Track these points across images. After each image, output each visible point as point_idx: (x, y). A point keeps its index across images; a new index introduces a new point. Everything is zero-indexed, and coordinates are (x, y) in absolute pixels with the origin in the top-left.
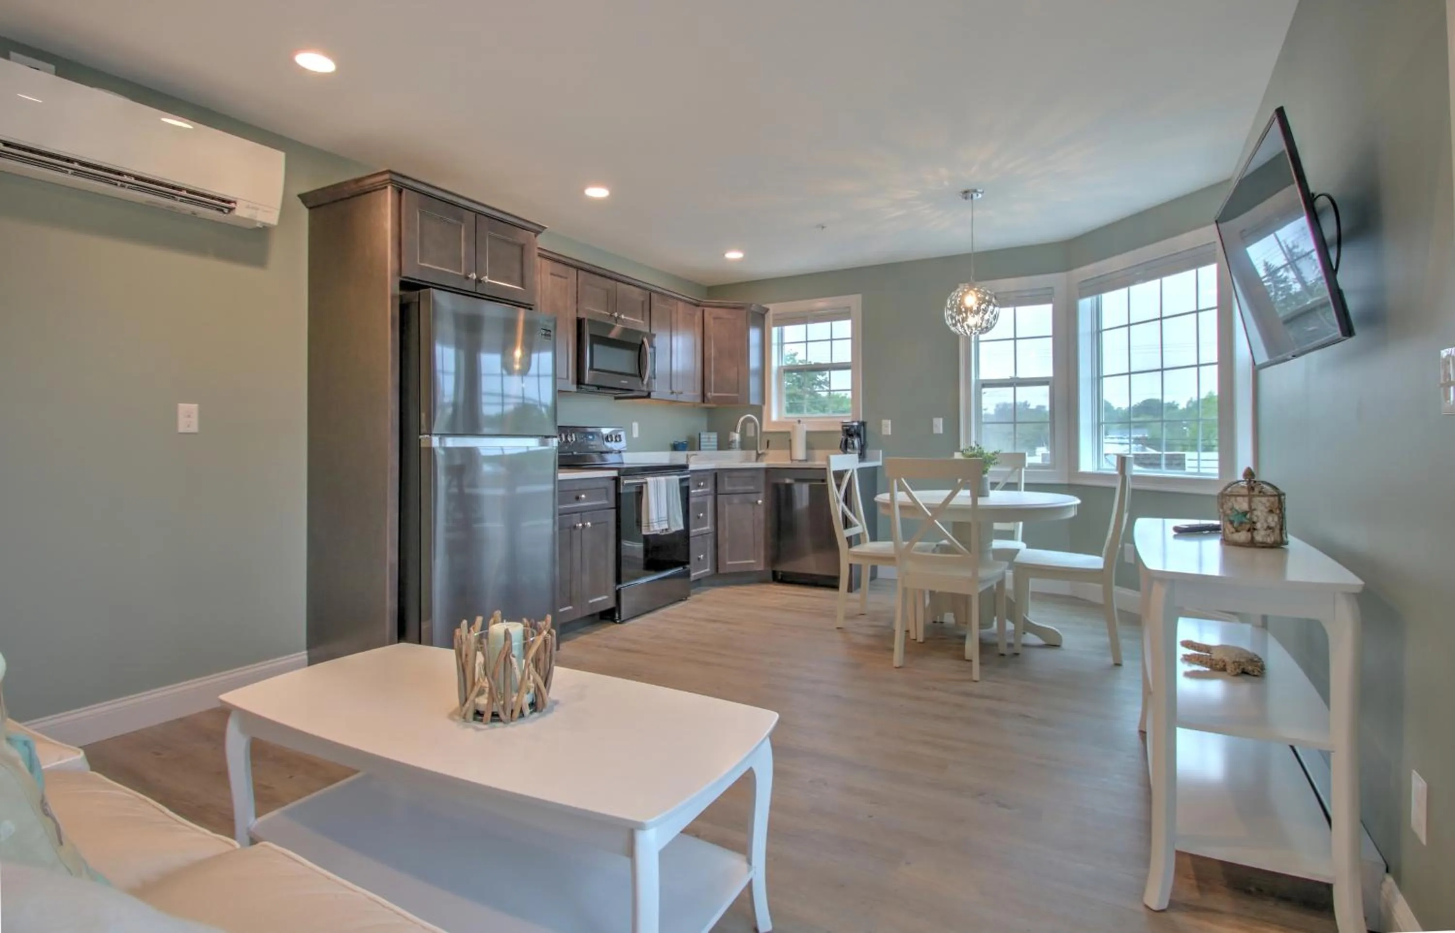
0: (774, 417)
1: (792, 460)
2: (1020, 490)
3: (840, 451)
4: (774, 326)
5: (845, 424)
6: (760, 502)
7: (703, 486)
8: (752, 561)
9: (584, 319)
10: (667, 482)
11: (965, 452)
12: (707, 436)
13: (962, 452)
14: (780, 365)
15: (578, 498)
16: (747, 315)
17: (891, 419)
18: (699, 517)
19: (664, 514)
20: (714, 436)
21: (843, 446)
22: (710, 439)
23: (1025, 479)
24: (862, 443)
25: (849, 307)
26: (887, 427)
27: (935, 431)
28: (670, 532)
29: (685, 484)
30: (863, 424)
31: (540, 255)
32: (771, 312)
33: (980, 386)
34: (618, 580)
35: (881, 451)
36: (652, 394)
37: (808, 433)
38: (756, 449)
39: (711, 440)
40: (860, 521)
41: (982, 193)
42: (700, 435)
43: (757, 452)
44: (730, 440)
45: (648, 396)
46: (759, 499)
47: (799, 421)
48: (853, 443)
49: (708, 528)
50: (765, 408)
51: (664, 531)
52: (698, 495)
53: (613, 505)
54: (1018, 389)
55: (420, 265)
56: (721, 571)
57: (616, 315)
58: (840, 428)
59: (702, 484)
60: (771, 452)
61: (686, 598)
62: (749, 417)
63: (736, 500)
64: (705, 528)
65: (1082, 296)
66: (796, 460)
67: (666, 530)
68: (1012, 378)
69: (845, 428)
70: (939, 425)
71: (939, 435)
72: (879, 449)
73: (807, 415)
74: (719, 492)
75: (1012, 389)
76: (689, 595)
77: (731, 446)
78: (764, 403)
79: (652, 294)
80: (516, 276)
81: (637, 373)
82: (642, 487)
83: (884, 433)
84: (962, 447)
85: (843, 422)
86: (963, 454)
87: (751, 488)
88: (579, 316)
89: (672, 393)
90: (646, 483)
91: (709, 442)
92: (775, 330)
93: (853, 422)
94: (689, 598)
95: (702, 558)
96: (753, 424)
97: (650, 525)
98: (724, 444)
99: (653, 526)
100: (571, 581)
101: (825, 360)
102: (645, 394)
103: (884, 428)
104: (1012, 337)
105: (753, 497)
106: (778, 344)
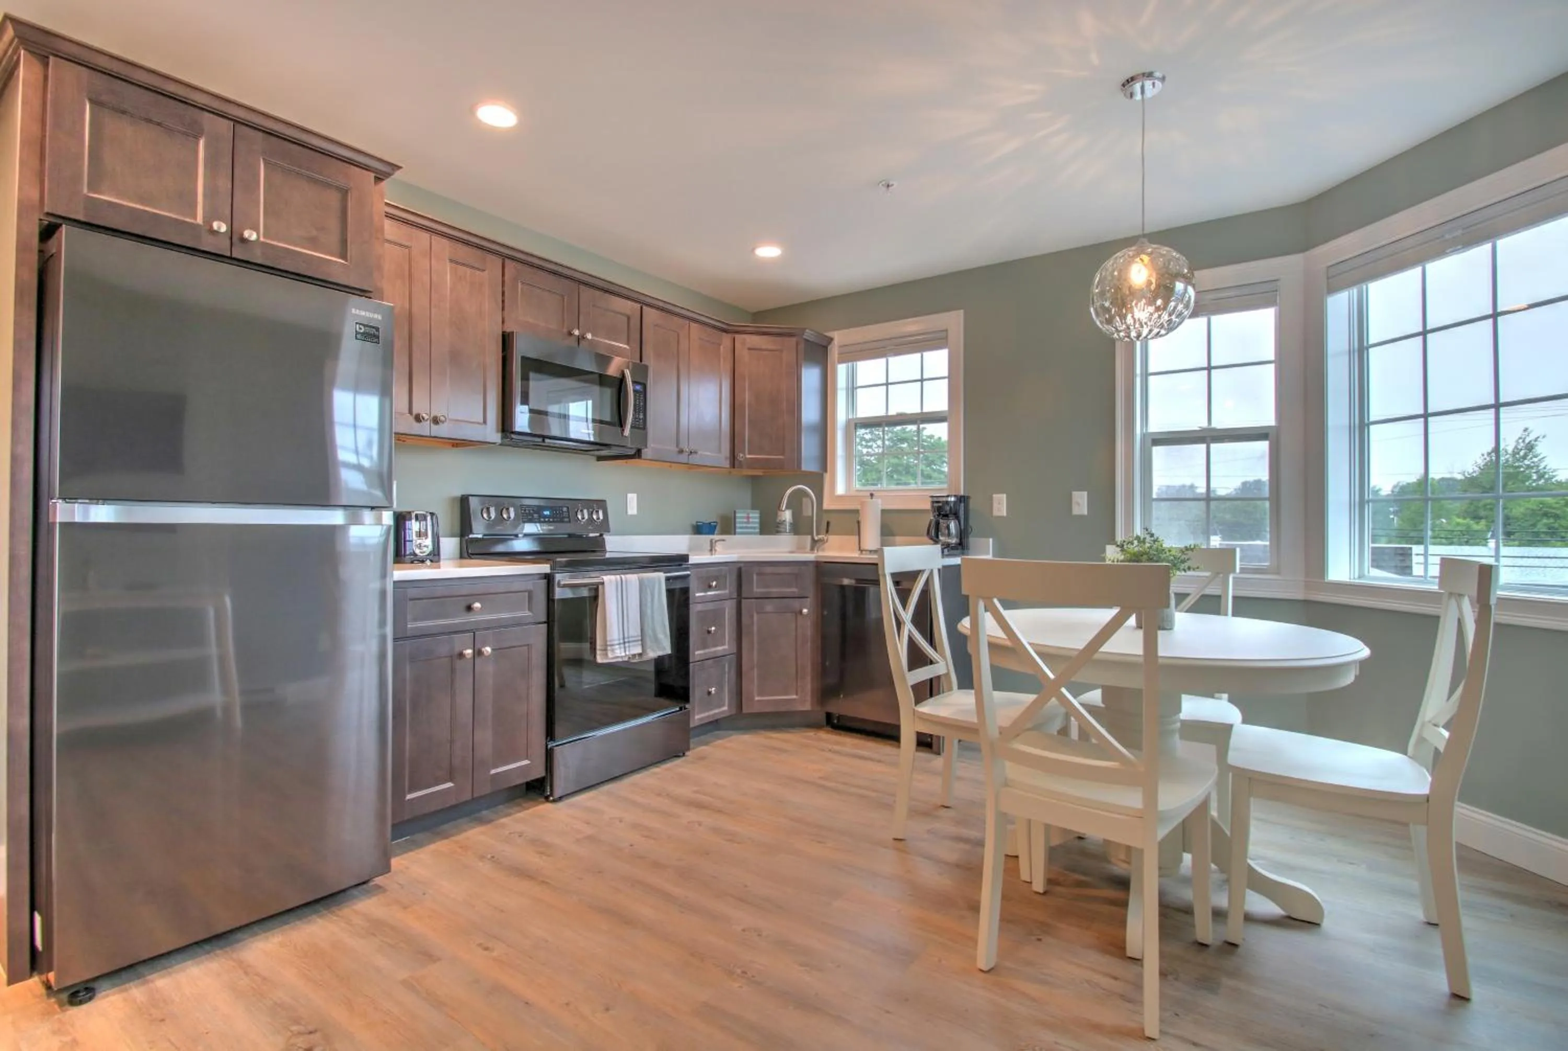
0: (840, 489)
1: (861, 550)
2: (1226, 615)
3: (926, 539)
4: (841, 361)
5: (935, 499)
6: (805, 611)
7: (716, 586)
8: (794, 697)
9: (513, 333)
10: (642, 584)
11: (1125, 547)
12: (745, 515)
13: (1122, 546)
14: (850, 417)
15: (469, 608)
16: (797, 344)
17: (1007, 494)
18: (709, 632)
19: (634, 631)
20: (755, 516)
21: (933, 533)
22: (749, 518)
23: (1233, 590)
24: (962, 527)
25: (946, 331)
26: (1001, 505)
27: (1076, 511)
28: (645, 658)
29: (678, 585)
30: (962, 499)
31: (388, 216)
32: (836, 342)
33: (1150, 442)
34: (550, 734)
35: (991, 540)
36: (644, 451)
37: (884, 512)
38: (812, 534)
39: (751, 520)
40: (943, 656)
41: (1163, 79)
42: (735, 512)
43: (813, 539)
44: (778, 521)
45: (638, 454)
46: (805, 608)
47: (872, 495)
48: (948, 527)
49: (725, 647)
50: (827, 477)
51: (637, 658)
52: (704, 601)
53: (544, 619)
54: (1214, 447)
55: (88, 197)
56: (745, 711)
57: (576, 332)
58: (928, 506)
59: (714, 583)
60: (833, 539)
61: (684, 754)
62: (799, 489)
63: (769, 607)
64: (720, 648)
65: (1333, 289)
66: (866, 551)
67: (640, 655)
68: (1203, 430)
69: (936, 505)
70: (1081, 503)
71: (1081, 517)
72: (988, 537)
73: (884, 485)
74: (744, 595)
75: (1203, 447)
76: (688, 749)
77: (779, 529)
78: (825, 469)
79: (644, 307)
80: (333, 238)
81: (616, 419)
82: (597, 590)
83: (996, 513)
84: (1119, 538)
85: (932, 497)
86: (1123, 550)
87: (794, 590)
88: (504, 330)
89: (681, 452)
90: (603, 583)
91: (748, 522)
92: (842, 370)
93: (948, 496)
94: (687, 753)
95: (713, 692)
96: (808, 499)
97: (609, 648)
98: (769, 526)
99: (613, 651)
100: (452, 742)
101: (913, 408)
102: (632, 452)
103: (995, 505)
104: (1205, 365)
105: (796, 604)
106: (847, 389)
